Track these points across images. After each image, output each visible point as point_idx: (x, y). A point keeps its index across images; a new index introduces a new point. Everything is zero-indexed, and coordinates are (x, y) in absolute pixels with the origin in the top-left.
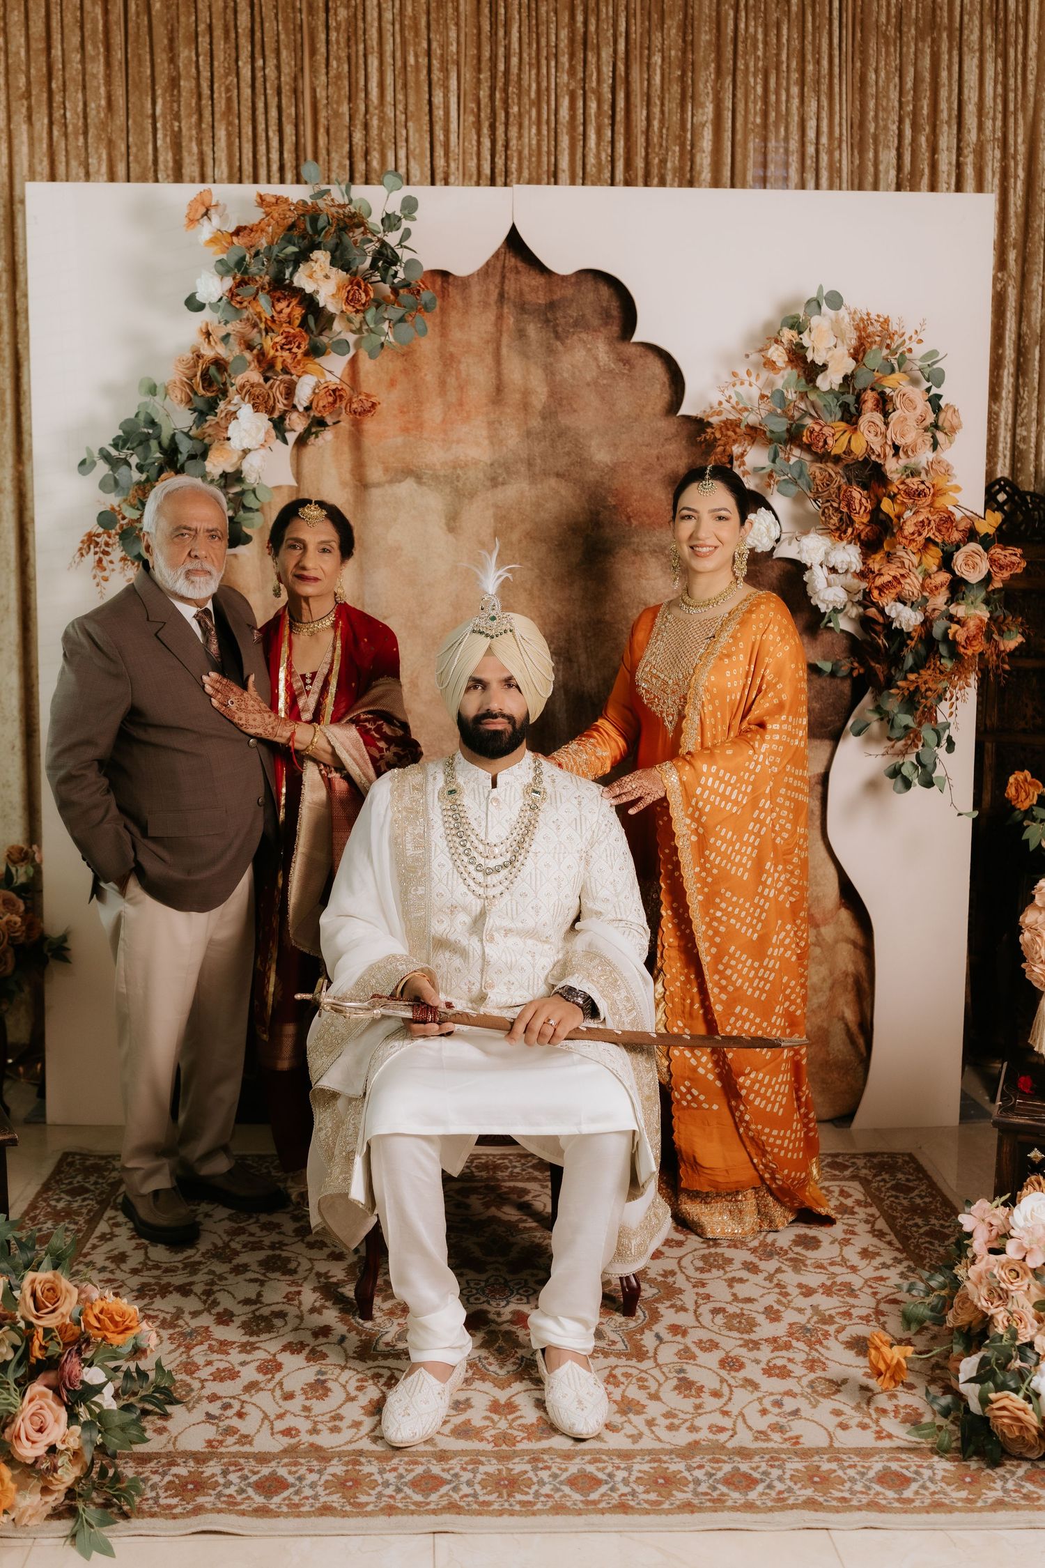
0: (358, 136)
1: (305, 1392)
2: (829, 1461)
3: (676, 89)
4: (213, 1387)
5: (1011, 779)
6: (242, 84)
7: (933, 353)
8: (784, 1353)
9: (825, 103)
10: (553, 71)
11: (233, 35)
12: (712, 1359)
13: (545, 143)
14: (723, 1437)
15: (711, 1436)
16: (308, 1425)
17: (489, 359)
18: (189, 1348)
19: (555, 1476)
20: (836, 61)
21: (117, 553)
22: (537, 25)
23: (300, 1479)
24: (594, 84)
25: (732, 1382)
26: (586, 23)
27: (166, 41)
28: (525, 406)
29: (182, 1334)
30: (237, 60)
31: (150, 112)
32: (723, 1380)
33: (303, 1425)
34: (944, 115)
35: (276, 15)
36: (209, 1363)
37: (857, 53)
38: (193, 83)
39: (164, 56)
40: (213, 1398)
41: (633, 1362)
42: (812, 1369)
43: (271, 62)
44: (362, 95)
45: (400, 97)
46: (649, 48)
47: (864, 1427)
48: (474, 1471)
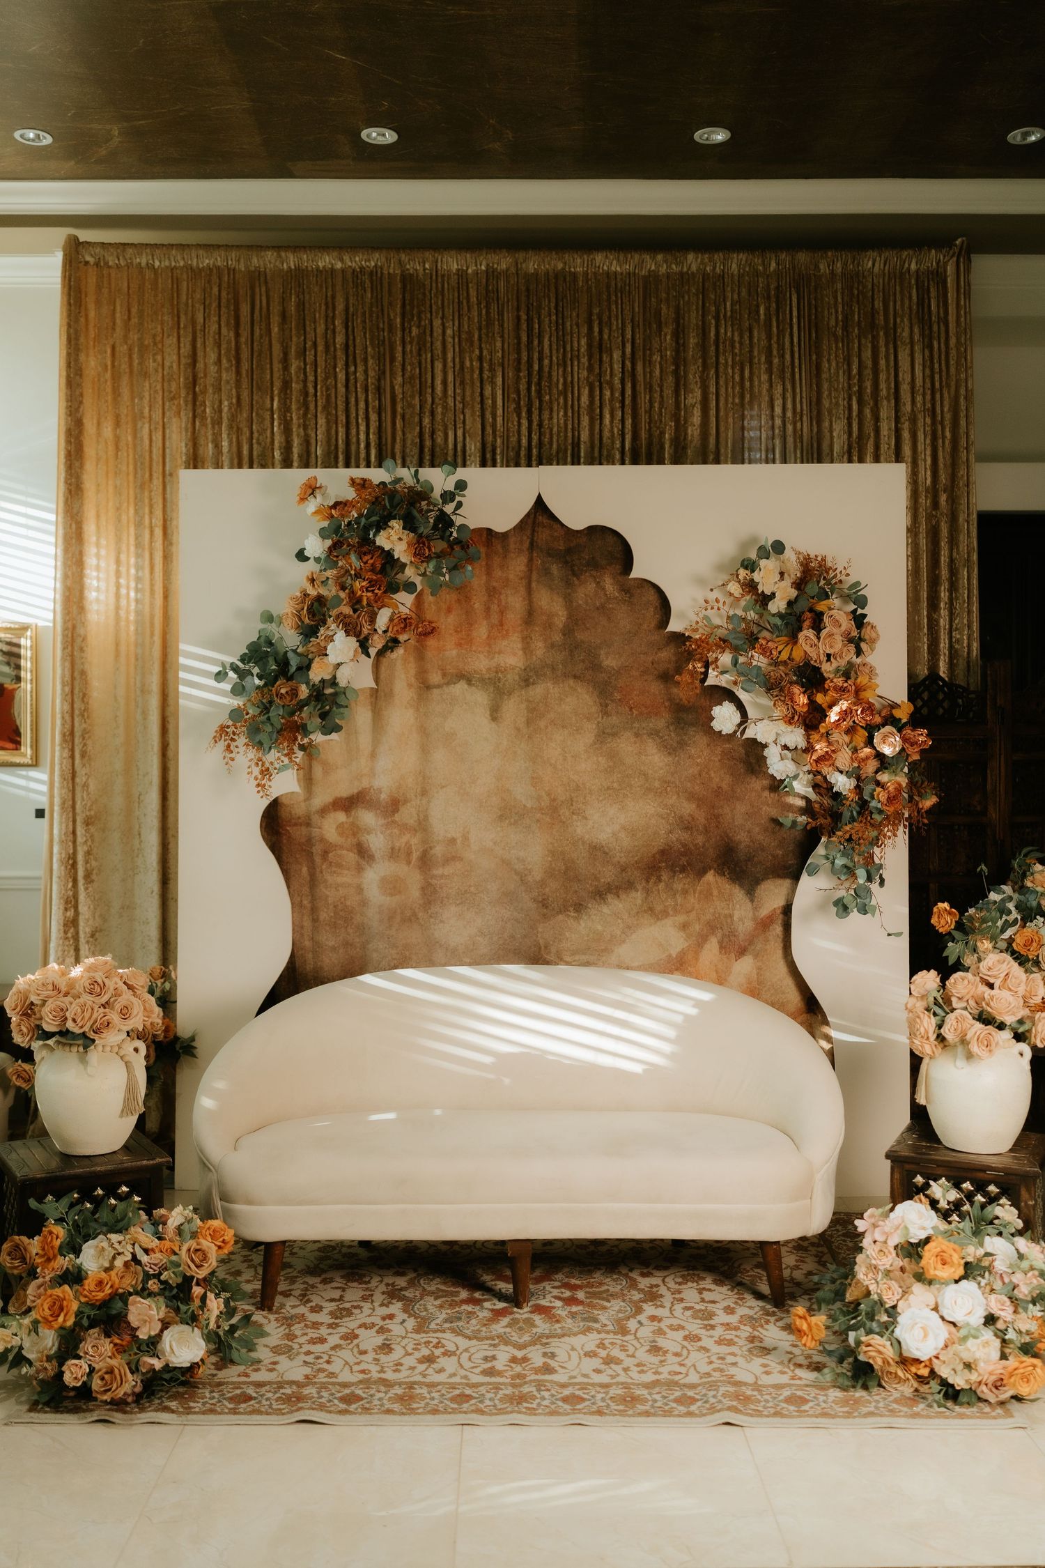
0: (426, 421)
1: (375, 1350)
2: (753, 1390)
3: (670, 379)
4: (306, 1348)
5: (935, 909)
6: (339, 385)
7: (857, 584)
8: (733, 1332)
9: (789, 387)
10: (576, 368)
11: (332, 349)
12: (679, 1335)
13: (570, 423)
14: (677, 1378)
15: (669, 1377)
16: (378, 1368)
17: (522, 590)
18: (289, 1326)
19: (553, 1396)
20: (797, 355)
21: (242, 740)
22: (563, 335)
23: (372, 1396)
24: (608, 378)
25: (690, 1348)
26: (601, 332)
27: (281, 355)
28: (549, 626)
29: (286, 1318)
30: (335, 367)
31: (269, 406)
32: (683, 1347)
33: (374, 1368)
34: (884, 393)
35: (365, 333)
36: (306, 1334)
37: (813, 348)
38: (301, 385)
39: (281, 366)
40: (308, 1353)
41: (619, 1336)
42: (752, 1342)
43: (361, 369)
44: (429, 390)
45: (458, 391)
46: (650, 349)
47: (782, 1373)
48: (496, 1394)
